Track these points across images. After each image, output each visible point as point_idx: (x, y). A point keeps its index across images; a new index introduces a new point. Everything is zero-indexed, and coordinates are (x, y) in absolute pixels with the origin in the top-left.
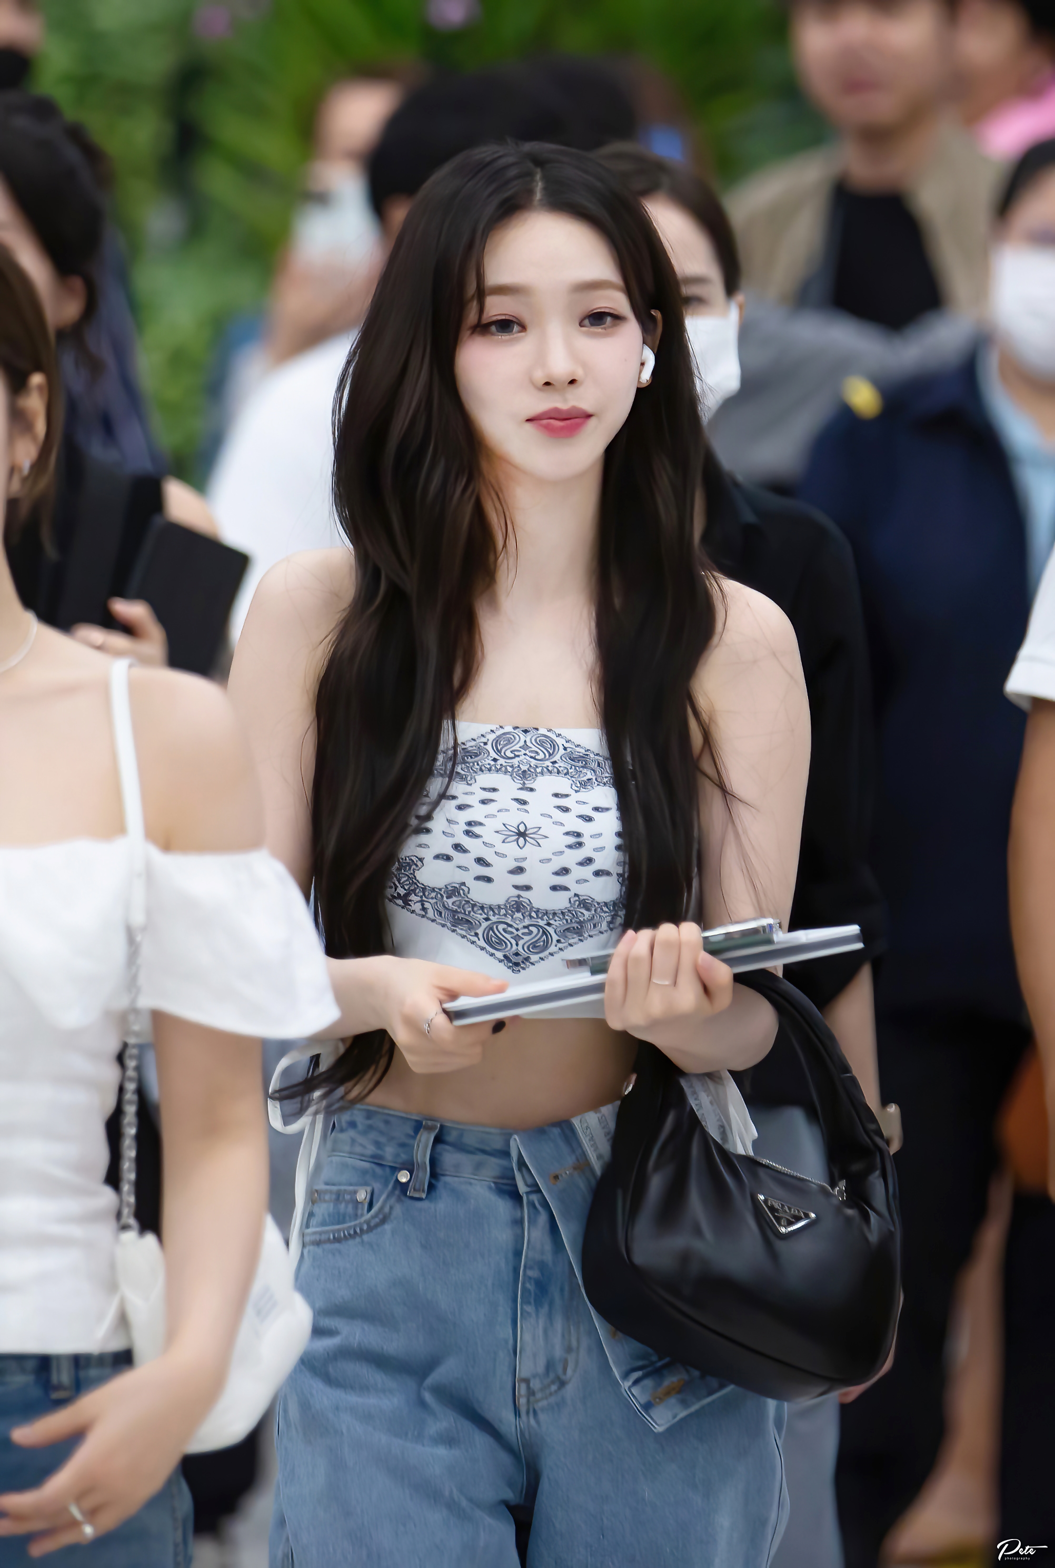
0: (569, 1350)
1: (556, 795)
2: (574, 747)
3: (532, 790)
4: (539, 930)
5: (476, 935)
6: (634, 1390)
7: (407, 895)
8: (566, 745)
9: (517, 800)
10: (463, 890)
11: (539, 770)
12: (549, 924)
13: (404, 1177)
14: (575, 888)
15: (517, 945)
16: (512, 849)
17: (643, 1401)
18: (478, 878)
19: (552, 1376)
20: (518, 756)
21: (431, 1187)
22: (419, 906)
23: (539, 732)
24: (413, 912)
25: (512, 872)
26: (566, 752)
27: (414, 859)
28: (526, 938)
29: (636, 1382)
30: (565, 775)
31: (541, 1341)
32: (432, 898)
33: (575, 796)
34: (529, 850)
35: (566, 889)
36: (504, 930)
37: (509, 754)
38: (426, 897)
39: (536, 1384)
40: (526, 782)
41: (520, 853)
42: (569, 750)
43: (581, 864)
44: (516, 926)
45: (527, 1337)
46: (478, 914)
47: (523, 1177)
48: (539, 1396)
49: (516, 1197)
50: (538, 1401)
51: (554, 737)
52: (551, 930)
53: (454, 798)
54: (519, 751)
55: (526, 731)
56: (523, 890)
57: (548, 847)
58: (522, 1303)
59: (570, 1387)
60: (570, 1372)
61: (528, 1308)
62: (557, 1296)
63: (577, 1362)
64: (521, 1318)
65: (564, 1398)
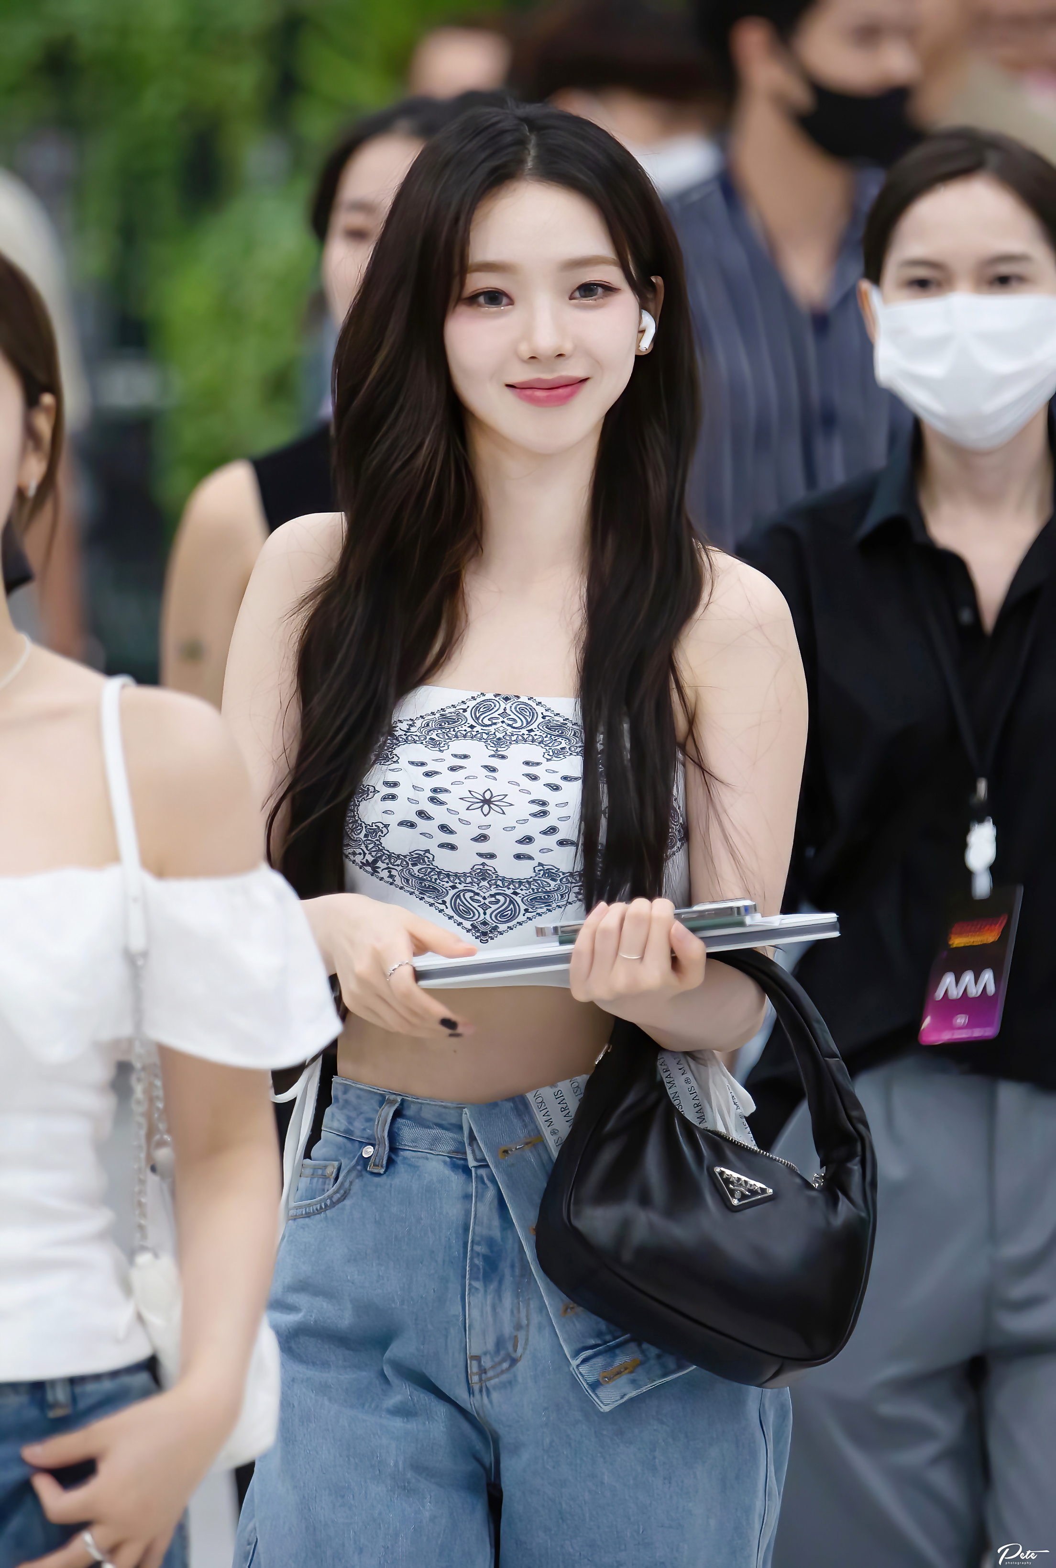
0: (518, 1327)
1: (527, 763)
2: (553, 715)
3: (503, 757)
4: (506, 899)
5: (444, 903)
6: (582, 1369)
7: (375, 861)
8: (545, 713)
9: (486, 767)
10: (428, 857)
11: (513, 738)
12: (516, 893)
14: (539, 858)
15: (485, 914)
16: (476, 817)
17: (591, 1379)
18: (442, 846)
19: (502, 1353)
20: (495, 724)
21: (391, 1162)
22: (386, 873)
23: (519, 700)
24: (382, 879)
25: (475, 839)
26: (543, 720)
27: (381, 825)
28: (494, 907)
29: (584, 1361)
30: (539, 744)
31: (490, 1319)
32: (398, 865)
33: (546, 765)
34: (494, 818)
35: (530, 858)
36: (471, 898)
37: (486, 721)
38: (391, 864)
39: (487, 1362)
40: (499, 749)
41: (485, 821)
42: (547, 718)
43: (545, 833)
44: (483, 895)
45: (476, 1313)
46: (444, 881)
47: (473, 1152)
48: (490, 1373)
49: (466, 1170)
50: (490, 1379)
51: (534, 705)
52: (518, 899)
53: (423, 764)
54: (497, 718)
55: (507, 699)
56: (487, 858)
57: (512, 815)
58: (470, 1279)
59: (520, 1365)
60: (520, 1350)
61: (476, 1284)
62: (507, 1272)
63: (527, 1340)
64: (469, 1294)
65: (515, 1376)
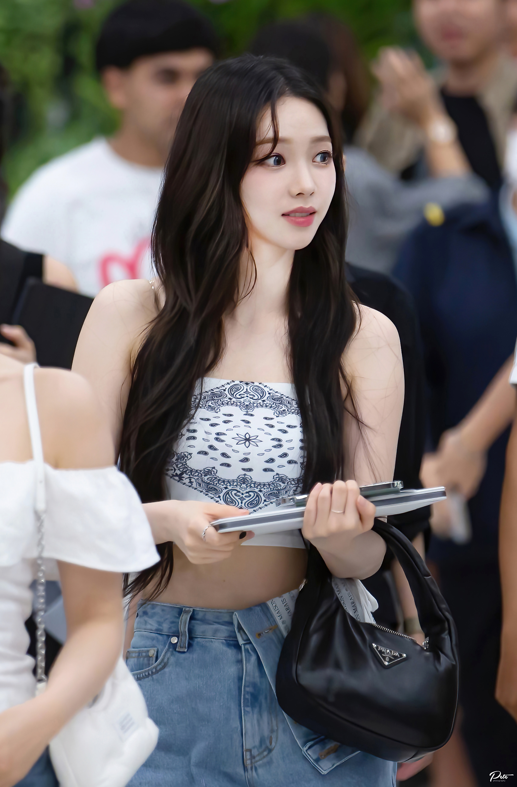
0: (272, 731)
1: (266, 418)
2: (274, 393)
3: (252, 415)
4: (255, 494)
5: (219, 497)
6: (309, 752)
7: (182, 474)
8: (270, 392)
9: (243, 421)
10: (214, 471)
11: (255, 405)
12: (260, 491)
13: (174, 640)
14: (277, 470)
15: (242, 503)
16: (242, 448)
17: (315, 757)
18: (222, 465)
19: (264, 747)
20: (243, 397)
21: (190, 645)
22: (188, 480)
23: (254, 384)
24: (184, 484)
25: (241, 461)
26: (269, 395)
27: (186, 454)
28: (247, 499)
29: (310, 748)
30: (270, 408)
31: (257, 728)
32: (196, 476)
33: (277, 419)
34: (252, 448)
35: (272, 470)
36: (235, 494)
37: (238, 396)
38: (192, 475)
39: (255, 752)
40: (248, 411)
41: (247, 450)
42: (271, 394)
43: (281, 456)
44: (242, 492)
45: (249, 725)
46: (221, 485)
47: (241, 636)
48: (257, 758)
49: (237, 647)
50: (257, 762)
51: (263, 387)
52: (261, 494)
53: (208, 420)
54: (243, 395)
55: (247, 384)
56: (247, 471)
57: (262, 447)
58: (244, 706)
59: (274, 752)
60: (273, 744)
61: (248, 709)
62: (263, 701)
63: (277, 738)
64: (244, 715)
65: (271, 759)
